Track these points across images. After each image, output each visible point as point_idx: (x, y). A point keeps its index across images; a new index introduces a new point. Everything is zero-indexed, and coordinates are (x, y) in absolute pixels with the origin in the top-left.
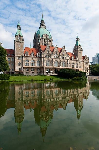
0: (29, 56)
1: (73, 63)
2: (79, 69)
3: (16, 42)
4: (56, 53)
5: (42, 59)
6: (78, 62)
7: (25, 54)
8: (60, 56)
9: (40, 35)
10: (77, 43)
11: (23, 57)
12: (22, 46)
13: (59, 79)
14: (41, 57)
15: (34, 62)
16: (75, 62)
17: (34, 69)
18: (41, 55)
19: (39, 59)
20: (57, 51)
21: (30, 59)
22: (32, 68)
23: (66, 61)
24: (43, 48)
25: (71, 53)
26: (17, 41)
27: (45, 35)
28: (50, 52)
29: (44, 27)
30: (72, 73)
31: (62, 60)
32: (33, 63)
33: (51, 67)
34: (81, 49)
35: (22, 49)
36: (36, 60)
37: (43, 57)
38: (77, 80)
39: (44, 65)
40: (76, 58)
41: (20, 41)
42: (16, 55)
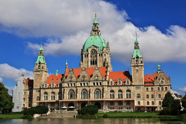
0: (48, 88)
1: (120, 91)
8: (90, 81)
9: (85, 49)
11: (40, 89)
15: (55, 94)
16: (124, 89)
20: (86, 75)
23: (101, 88)
26: (36, 70)
27: (93, 47)
28: (74, 79)
36: (57, 91)
41: (39, 70)
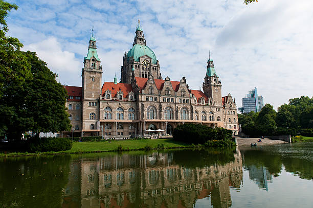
0: (113, 100)
1: (204, 112)
2: (217, 124)
3: (87, 73)
4: (168, 92)
5: (140, 104)
6: (214, 110)
7: (104, 95)
8: (176, 97)
9: (135, 58)
10: (209, 71)
11: (99, 101)
12: (99, 81)
13: (177, 145)
14: (136, 101)
15: (123, 111)
16: (208, 110)
17: (122, 125)
18: (136, 97)
19: (134, 105)
20: (171, 88)
21: (115, 105)
22: (119, 123)
23: (189, 107)
24: (140, 82)
25: (198, 91)
26: (89, 70)
27: (145, 57)
28: (155, 91)
29: (142, 42)
30: (202, 133)
31: (182, 106)
32: (120, 113)
33: (158, 120)
34: (218, 82)
35: (99, 86)
36: (127, 106)
37: (140, 100)
38: (215, 146)
39: (143, 116)
40: (208, 100)
41: (94, 70)
42: (85, 98)
